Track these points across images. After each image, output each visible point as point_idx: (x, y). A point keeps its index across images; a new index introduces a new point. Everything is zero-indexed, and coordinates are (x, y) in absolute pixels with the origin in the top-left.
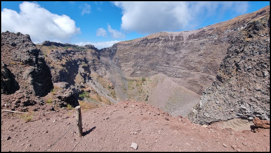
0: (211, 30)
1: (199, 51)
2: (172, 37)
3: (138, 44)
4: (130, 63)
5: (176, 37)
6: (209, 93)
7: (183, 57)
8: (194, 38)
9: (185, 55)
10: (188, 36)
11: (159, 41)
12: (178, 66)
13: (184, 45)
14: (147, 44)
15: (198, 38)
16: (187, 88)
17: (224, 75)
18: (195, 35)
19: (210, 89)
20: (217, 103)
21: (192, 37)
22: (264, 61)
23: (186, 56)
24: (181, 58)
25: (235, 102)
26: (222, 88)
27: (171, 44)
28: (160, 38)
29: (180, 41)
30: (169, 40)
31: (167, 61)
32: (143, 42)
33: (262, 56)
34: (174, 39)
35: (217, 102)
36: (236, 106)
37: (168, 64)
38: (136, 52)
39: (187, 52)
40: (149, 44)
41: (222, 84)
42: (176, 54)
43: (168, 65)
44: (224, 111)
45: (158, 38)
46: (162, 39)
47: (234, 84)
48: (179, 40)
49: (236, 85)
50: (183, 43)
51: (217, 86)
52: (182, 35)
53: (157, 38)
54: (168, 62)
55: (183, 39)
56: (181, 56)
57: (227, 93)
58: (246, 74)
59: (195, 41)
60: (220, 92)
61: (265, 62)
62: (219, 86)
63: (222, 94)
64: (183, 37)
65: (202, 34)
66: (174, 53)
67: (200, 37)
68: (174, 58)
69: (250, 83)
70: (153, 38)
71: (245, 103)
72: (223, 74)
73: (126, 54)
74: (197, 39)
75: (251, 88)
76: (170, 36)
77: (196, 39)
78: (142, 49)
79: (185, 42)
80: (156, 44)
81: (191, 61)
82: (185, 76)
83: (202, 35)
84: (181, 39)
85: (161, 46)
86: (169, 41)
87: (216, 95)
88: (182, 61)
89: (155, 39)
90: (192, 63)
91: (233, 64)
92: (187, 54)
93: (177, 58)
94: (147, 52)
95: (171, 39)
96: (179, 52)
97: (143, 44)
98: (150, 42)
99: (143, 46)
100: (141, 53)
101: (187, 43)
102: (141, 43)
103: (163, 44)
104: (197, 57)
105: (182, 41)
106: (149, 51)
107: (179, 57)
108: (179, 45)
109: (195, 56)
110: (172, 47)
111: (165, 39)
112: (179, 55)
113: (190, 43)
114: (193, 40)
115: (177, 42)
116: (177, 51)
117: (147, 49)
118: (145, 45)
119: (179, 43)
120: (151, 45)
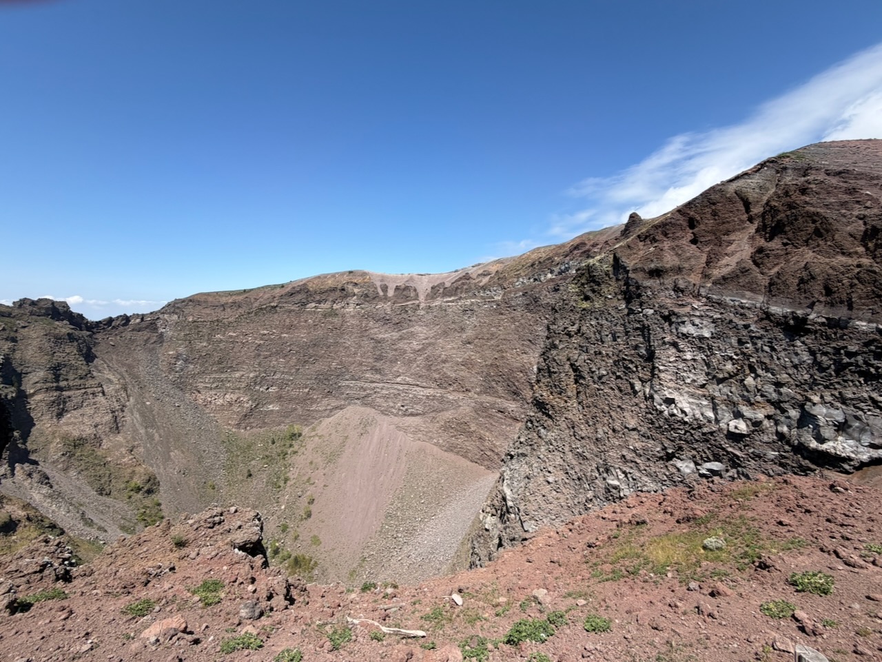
0: (485, 275)
1: (463, 329)
2: (385, 289)
3: (272, 304)
4: (238, 375)
5: (397, 288)
6: (524, 455)
7: (421, 347)
8: (444, 295)
9: (427, 341)
10: (430, 290)
11: (346, 296)
12: (409, 377)
13: (422, 313)
14: (304, 305)
15: (455, 295)
16: (441, 446)
17: (551, 397)
18: (448, 285)
19: (522, 440)
20: (549, 483)
21: (441, 290)
22: (626, 355)
23: (430, 344)
24: (415, 351)
25: (592, 471)
26: (553, 434)
27: (385, 307)
28: (350, 288)
29: (409, 301)
30: (376, 297)
31: (375, 364)
32: (291, 299)
33: (619, 344)
34: (391, 293)
35: (550, 479)
36: (597, 481)
37: (378, 371)
38: (265, 332)
39: (431, 333)
40: (313, 305)
41: (550, 422)
42: (401, 338)
43: (378, 376)
44: (570, 503)
45: (343, 290)
46: (356, 291)
47: (578, 419)
48: (407, 298)
49: (583, 421)
50: (418, 306)
51: (540, 428)
52: (411, 284)
53: (339, 287)
54: (378, 365)
55: (417, 295)
56: (415, 345)
57: (567, 449)
58: (598, 390)
59: (450, 304)
60: (551, 447)
61: (629, 358)
62: (545, 428)
63: (556, 453)
64: (415, 290)
65: (463, 284)
66: (396, 335)
67: (461, 292)
68: (394, 353)
69: (613, 414)
70: (326, 287)
71: (615, 468)
72: (549, 393)
73: (221, 341)
74: (452, 298)
75: (617, 426)
76: (378, 284)
77: (450, 296)
78: (288, 321)
79: (422, 305)
80: (335, 306)
81: (444, 362)
82: (433, 409)
83: (465, 287)
84: (412, 294)
85: (352, 314)
86: (377, 299)
87: (542, 456)
88: (420, 360)
89: (334, 290)
90: (447, 365)
91: (567, 367)
92: (433, 341)
93: (405, 352)
94: (305, 333)
95: (381, 293)
96: (408, 333)
97: (290, 305)
98: (317, 299)
99: (290, 311)
100: (285, 335)
101: (429, 306)
102: (286, 302)
103: (358, 307)
104: (459, 348)
105: (414, 300)
106: (314, 330)
107: (409, 350)
108: (407, 311)
109: (454, 346)
110: (388, 318)
111: (365, 292)
112: (410, 343)
113: (436, 306)
114: (445, 300)
115: (400, 303)
116: (404, 331)
117: (306, 321)
118: (297, 309)
119: (407, 305)
120: (319, 310)
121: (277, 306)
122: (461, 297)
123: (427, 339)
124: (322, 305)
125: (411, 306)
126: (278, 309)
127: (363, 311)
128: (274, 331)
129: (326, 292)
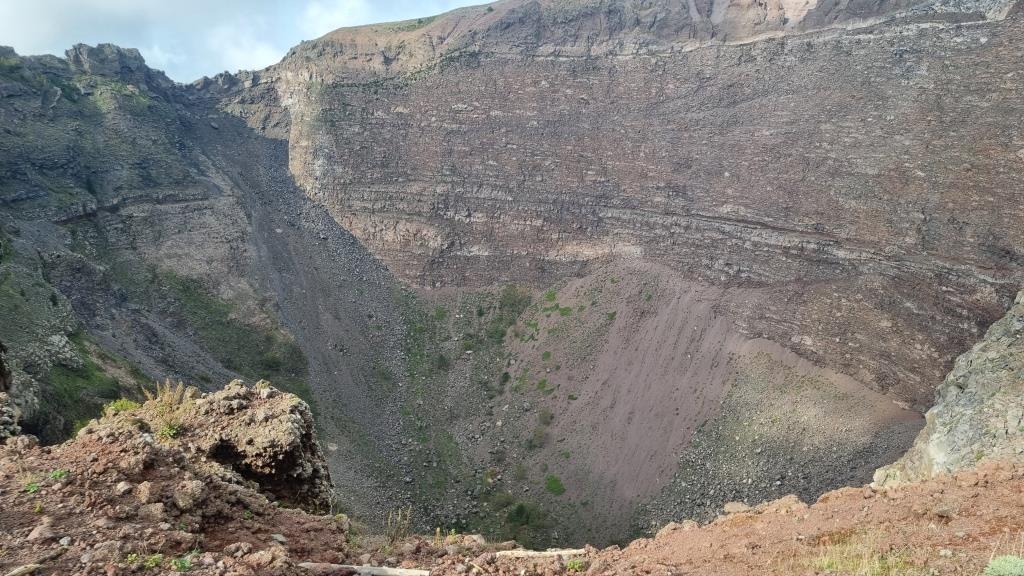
2: (706, 6)
3: (473, 48)
4: (415, 188)
7: (777, 140)
8: (852, 13)
9: (795, 127)
11: (619, 27)
13: (788, 60)
14: (532, 48)
15: (878, 13)
23: (801, 134)
24: (764, 150)
27: (700, 50)
29: (759, 33)
30: (684, 25)
31: (674, 175)
32: (507, 36)
34: (717, 15)
37: (679, 191)
38: (461, 106)
39: (808, 109)
40: (550, 48)
42: (737, 120)
43: (680, 202)
45: (613, 11)
48: (755, 26)
50: (782, 45)
53: (604, 6)
54: (681, 177)
56: (767, 136)
59: (861, 37)
66: (722, 113)
67: (895, 6)
68: (718, 153)
70: (577, 6)
73: (384, 123)
74: (870, 22)
77: (865, 18)
81: (833, 174)
84: (771, 16)
85: (631, 66)
86: (686, 31)
89: (592, 12)
92: (809, 126)
93: (742, 150)
94: (534, 109)
95: (696, 17)
97: (504, 49)
98: (558, 36)
99: (506, 63)
101: (809, 44)
102: (497, 44)
103: (644, 50)
106: (553, 101)
107: (751, 147)
108: (753, 58)
112: (754, 132)
113: (825, 44)
114: (850, 28)
117: (536, 83)
118: (520, 57)
119: (755, 44)
120: (561, 59)
121: (480, 52)
122: (893, 19)
124: (568, 48)
125: (764, 45)
126: (482, 58)
127: (653, 61)
128: (476, 104)
129: (576, 19)
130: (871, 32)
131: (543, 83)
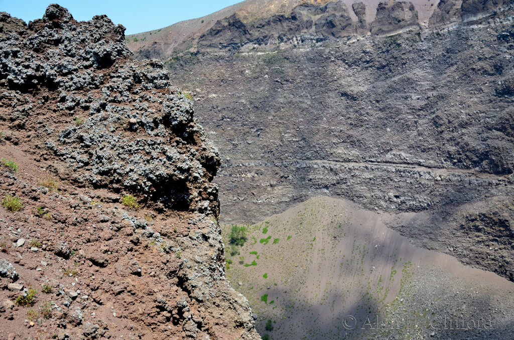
1: (498, 70)
2: (359, 10)
3: (193, 50)
5: (381, 8)
7: (423, 103)
8: (466, 11)
9: (435, 93)
10: (437, 4)
11: (298, 29)
12: (406, 152)
13: (425, 46)
14: (237, 47)
15: (484, 9)
23: (441, 97)
24: (414, 110)
27: (361, 41)
28: (305, 14)
29: (401, 27)
30: (347, 25)
31: (351, 132)
32: (216, 40)
37: (354, 143)
39: (442, 79)
40: (251, 45)
42: (392, 90)
43: (355, 152)
45: (294, 18)
46: (315, 18)
48: (398, 22)
50: (419, 34)
53: (287, 14)
55: (416, 16)
56: (416, 100)
59: (475, 27)
64: (412, 8)
66: (382, 85)
68: (380, 114)
70: (267, 16)
74: (480, 16)
76: (348, 4)
77: (475, 14)
78: (215, 72)
79: (426, 32)
80: (283, 46)
84: (407, 15)
85: (312, 56)
86: (348, 29)
88: (424, 123)
89: (280, 19)
90: (472, 129)
92: (444, 91)
93: (398, 112)
94: (242, 90)
95: (354, 18)
96: (403, 80)
97: (216, 50)
98: (255, 37)
99: (218, 59)
100: (214, 95)
101: (438, 34)
102: (210, 46)
103: (319, 44)
104: (491, 101)
105: (411, 25)
106: (255, 85)
107: (405, 109)
108: (399, 45)
109: (483, 99)
110: (368, 59)
111: (329, 19)
112: (406, 98)
113: (449, 32)
114: (465, 21)
115: (389, 32)
116: (396, 79)
117: (242, 72)
118: (228, 54)
119: (399, 35)
120: (259, 53)
121: (198, 52)
122: (495, 14)
123: (434, 88)
124: (263, 45)
125: (406, 36)
126: (200, 56)
127: (327, 51)
128: (198, 90)
129: (268, 23)
130: (481, 23)
131: (247, 72)
